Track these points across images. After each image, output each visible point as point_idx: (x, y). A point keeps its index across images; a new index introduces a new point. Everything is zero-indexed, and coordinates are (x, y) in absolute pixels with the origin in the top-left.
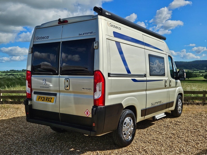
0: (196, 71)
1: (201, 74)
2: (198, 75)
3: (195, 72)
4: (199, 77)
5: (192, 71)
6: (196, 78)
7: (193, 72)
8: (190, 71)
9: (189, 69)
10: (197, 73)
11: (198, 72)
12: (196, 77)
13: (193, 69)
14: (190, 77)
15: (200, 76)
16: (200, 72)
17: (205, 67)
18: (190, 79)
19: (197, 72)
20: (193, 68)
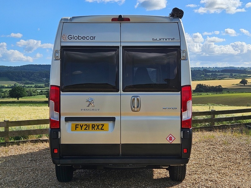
0: (30, 85)
1: (39, 91)
2: (34, 92)
3: (27, 86)
4: (34, 95)
5: (23, 85)
6: (31, 98)
7: (23, 87)
8: (18, 85)
9: (16, 80)
10: (32, 89)
11: (33, 86)
12: (31, 95)
13: (24, 81)
14: (21, 97)
15: (37, 95)
16: (36, 87)
17: (44, 78)
18: (20, 99)
19: (31, 87)
20: (23, 79)
